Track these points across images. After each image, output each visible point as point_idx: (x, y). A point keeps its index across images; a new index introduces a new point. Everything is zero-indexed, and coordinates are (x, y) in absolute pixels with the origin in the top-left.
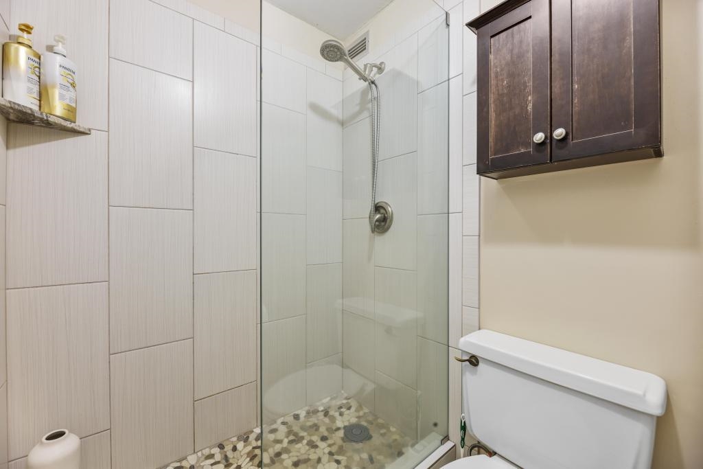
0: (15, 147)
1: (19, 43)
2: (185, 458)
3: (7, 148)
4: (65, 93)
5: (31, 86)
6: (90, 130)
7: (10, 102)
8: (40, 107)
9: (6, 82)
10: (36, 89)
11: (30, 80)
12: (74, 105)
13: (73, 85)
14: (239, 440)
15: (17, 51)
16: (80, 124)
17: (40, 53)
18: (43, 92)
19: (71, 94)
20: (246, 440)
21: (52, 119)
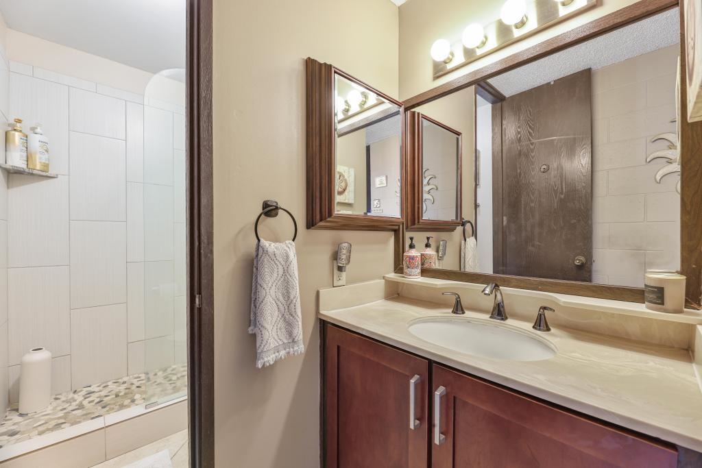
0: (12, 187)
1: (15, 130)
2: (121, 378)
3: (8, 188)
4: (41, 156)
5: (22, 153)
6: (57, 175)
7: (12, 166)
8: (27, 164)
9: (8, 153)
10: (25, 154)
11: (22, 150)
12: (47, 162)
13: (47, 151)
14: (160, 370)
15: (14, 135)
16: (51, 172)
17: (27, 134)
18: (29, 156)
19: (46, 156)
20: (165, 370)
21: (35, 172)
